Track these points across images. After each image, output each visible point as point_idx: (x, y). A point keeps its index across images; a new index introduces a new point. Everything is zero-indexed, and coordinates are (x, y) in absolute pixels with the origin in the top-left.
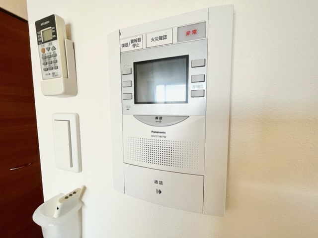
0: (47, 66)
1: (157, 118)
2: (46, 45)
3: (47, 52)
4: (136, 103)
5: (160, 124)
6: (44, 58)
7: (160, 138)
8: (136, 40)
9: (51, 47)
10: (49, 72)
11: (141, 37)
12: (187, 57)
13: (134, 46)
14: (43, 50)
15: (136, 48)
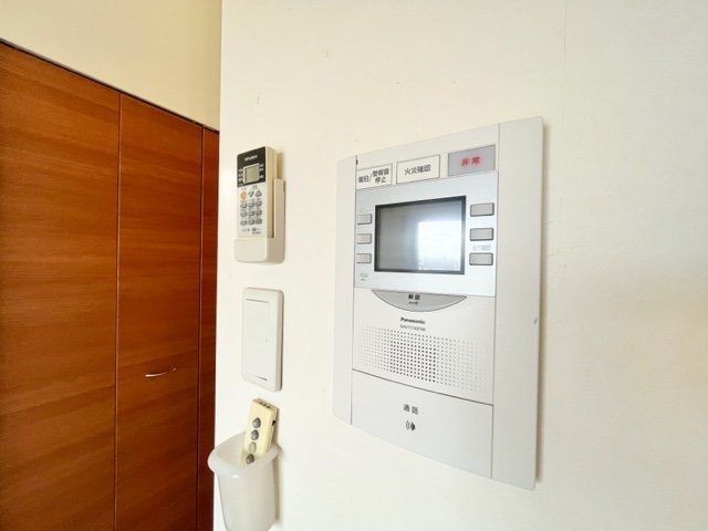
0: (247, 218)
1: (411, 297)
2: (249, 188)
3: (248, 197)
4: (377, 269)
5: (416, 307)
6: (244, 207)
7: (415, 332)
8: (380, 172)
9: (256, 191)
10: (248, 226)
11: (389, 167)
12: (463, 199)
13: (378, 180)
14: (243, 196)
15: (380, 184)
